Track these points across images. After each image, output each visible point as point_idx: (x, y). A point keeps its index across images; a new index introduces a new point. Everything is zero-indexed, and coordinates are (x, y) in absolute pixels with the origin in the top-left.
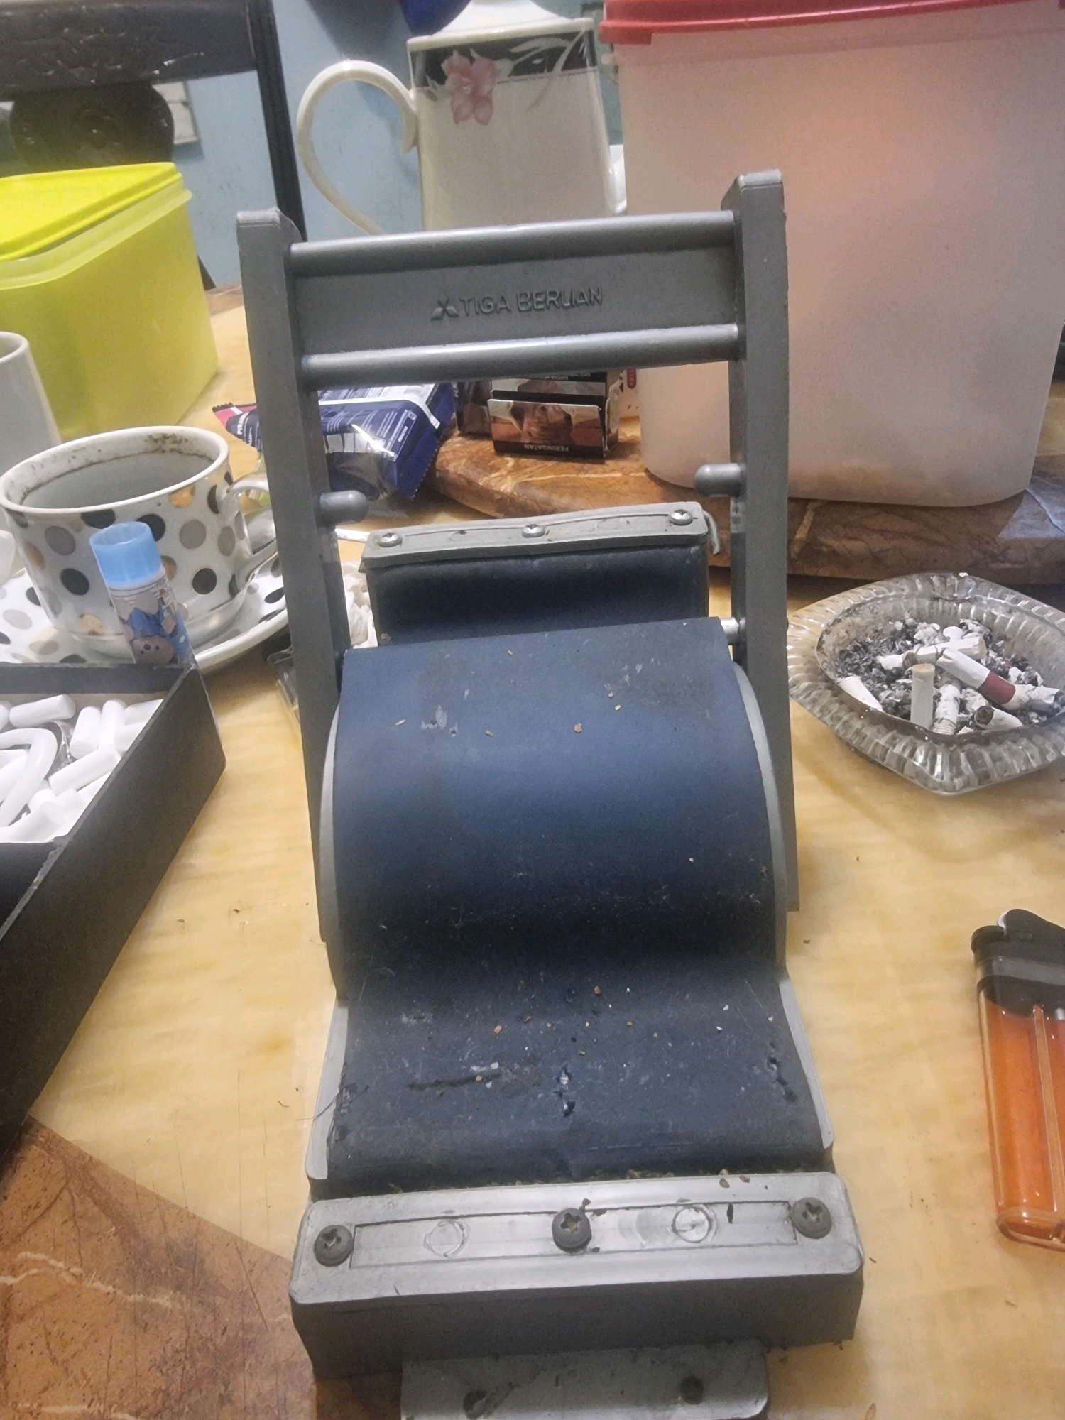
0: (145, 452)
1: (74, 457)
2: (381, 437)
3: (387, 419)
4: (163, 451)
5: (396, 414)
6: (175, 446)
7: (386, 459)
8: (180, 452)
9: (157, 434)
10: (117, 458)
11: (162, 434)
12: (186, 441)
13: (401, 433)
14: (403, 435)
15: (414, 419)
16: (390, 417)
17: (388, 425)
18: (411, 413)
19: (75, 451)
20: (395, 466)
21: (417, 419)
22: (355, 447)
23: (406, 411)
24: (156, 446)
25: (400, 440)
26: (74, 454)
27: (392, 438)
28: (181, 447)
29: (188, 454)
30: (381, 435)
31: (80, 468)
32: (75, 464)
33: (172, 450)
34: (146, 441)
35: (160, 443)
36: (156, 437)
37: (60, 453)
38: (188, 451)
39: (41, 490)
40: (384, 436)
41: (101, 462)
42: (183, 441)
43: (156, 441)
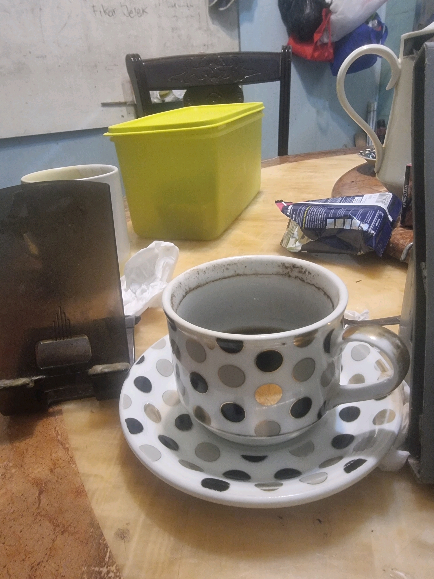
0: (277, 274)
1: (227, 269)
2: (367, 223)
3: (369, 214)
4: (290, 276)
5: (374, 212)
6: (300, 275)
7: (369, 234)
8: (303, 281)
9: (288, 263)
10: (256, 274)
11: (293, 263)
12: (309, 273)
13: (376, 222)
14: (378, 223)
15: (382, 215)
16: (371, 213)
17: (370, 217)
18: (381, 212)
19: (229, 265)
20: (374, 238)
21: (384, 216)
22: (351, 226)
23: (379, 211)
24: (286, 271)
25: (376, 225)
26: (228, 267)
27: (372, 224)
28: (304, 277)
29: (308, 283)
30: (367, 221)
31: (229, 277)
32: (227, 274)
33: (296, 277)
34: (279, 266)
35: (289, 270)
36: (287, 265)
37: (218, 265)
38: (309, 281)
39: (200, 289)
40: (368, 222)
41: (244, 275)
42: (307, 273)
43: (287, 268)
